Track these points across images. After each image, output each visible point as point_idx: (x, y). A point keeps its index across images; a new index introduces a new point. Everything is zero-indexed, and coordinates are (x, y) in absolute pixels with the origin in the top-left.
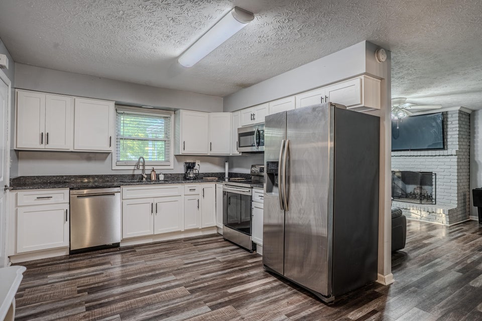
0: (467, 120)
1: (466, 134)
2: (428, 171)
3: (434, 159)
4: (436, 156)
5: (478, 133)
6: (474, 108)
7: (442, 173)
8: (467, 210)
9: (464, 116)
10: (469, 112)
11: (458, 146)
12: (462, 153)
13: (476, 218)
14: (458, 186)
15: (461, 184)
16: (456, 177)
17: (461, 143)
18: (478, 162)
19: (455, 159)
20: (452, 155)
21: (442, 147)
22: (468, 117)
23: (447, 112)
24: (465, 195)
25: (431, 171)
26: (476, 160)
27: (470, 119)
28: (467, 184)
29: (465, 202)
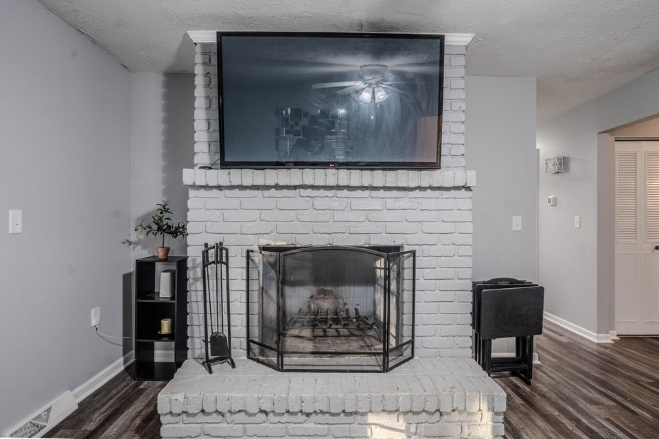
2: (391, 243)
7: (432, 250)
16: (469, 262)
19: (465, 201)
20: (460, 188)
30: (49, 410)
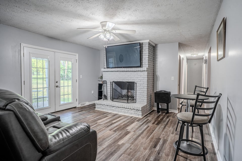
0: (152, 50)
1: (152, 58)
2: (132, 81)
3: (135, 73)
4: (136, 71)
5: (158, 58)
6: (156, 43)
7: (139, 83)
8: (152, 104)
9: (151, 47)
10: (154, 45)
11: (148, 65)
12: (150, 70)
13: (156, 109)
14: (148, 91)
15: (149, 89)
16: (146, 85)
17: (149, 64)
18: (157, 76)
19: (146, 73)
20: (144, 71)
21: (140, 66)
22: (153, 48)
23: (142, 43)
24: (151, 96)
25: (134, 81)
26: (157, 74)
27: (154, 50)
28: (152, 88)
29: (151, 100)
30: (85, 103)
